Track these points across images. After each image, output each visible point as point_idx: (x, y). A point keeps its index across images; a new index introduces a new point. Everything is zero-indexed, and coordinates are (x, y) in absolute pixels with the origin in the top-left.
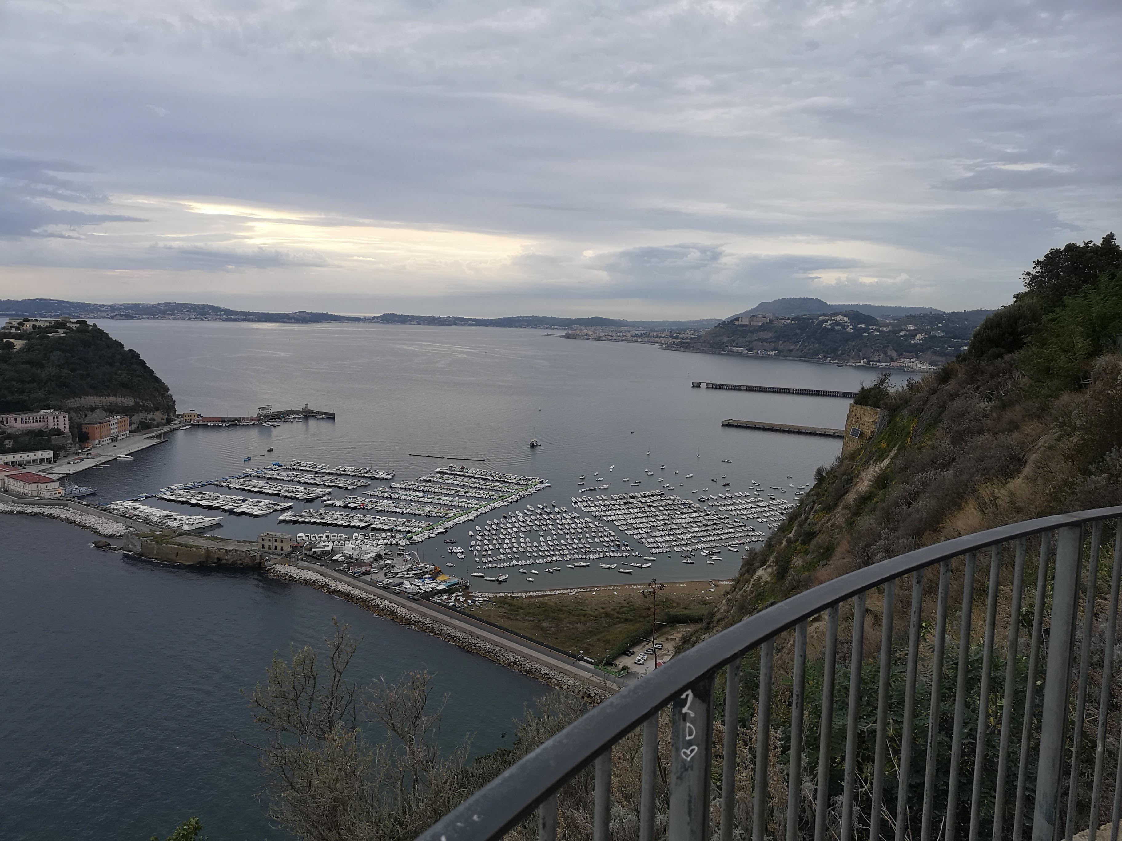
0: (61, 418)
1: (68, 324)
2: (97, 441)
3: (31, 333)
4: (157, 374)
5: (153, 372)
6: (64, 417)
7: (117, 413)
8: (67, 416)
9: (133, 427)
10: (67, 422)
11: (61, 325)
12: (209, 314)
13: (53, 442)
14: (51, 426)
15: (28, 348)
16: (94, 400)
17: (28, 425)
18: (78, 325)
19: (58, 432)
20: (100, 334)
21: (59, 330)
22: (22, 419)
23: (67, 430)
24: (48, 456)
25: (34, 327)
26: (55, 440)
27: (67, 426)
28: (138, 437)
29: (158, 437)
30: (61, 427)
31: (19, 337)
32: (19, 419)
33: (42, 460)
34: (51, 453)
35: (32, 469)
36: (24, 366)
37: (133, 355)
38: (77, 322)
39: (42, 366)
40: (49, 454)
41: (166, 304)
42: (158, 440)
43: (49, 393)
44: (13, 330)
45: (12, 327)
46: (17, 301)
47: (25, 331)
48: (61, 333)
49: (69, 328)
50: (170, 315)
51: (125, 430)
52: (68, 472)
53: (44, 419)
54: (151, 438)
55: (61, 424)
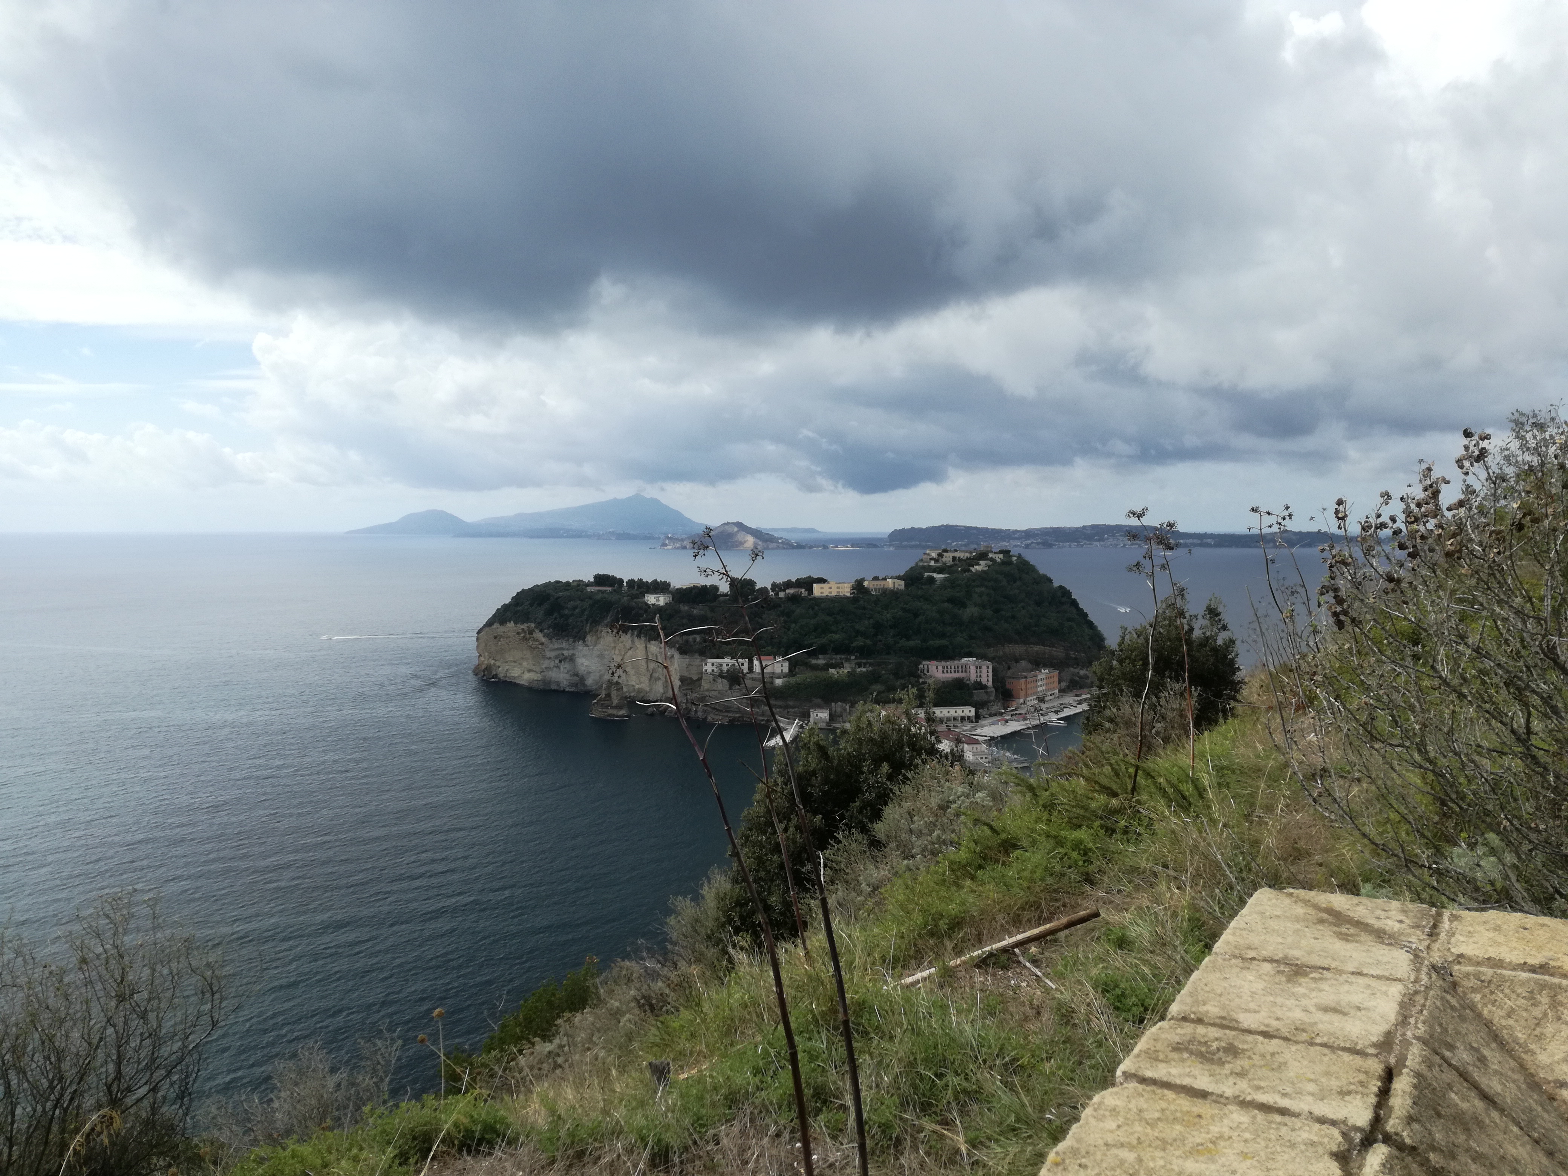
0: (984, 668)
1: (991, 555)
2: (1022, 701)
3: (951, 566)
4: (1091, 617)
5: (1086, 615)
6: (988, 667)
7: (1045, 666)
8: (991, 667)
9: (1064, 684)
10: (990, 675)
11: (983, 556)
13: (975, 698)
14: (973, 677)
15: (950, 583)
16: (1018, 649)
17: (949, 675)
18: (1001, 556)
19: (979, 686)
20: (1025, 567)
21: (981, 562)
22: (943, 668)
23: (990, 684)
24: (969, 714)
25: (954, 558)
26: (979, 695)
27: (990, 679)
28: (1069, 699)
30: (984, 680)
31: (940, 571)
32: (940, 668)
33: (963, 718)
34: (973, 710)
35: (956, 728)
36: (946, 605)
37: (1064, 592)
38: (1001, 552)
39: (964, 606)
40: (969, 711)
43: (971, 638)
44: (932, 563)
45: (930, 559)
47: (945, 564)
48: (981, 567)
49: (992, 559)
51: (1054, 689)
52: (992, 735)
53: (965, 668)
55: (984, 675)
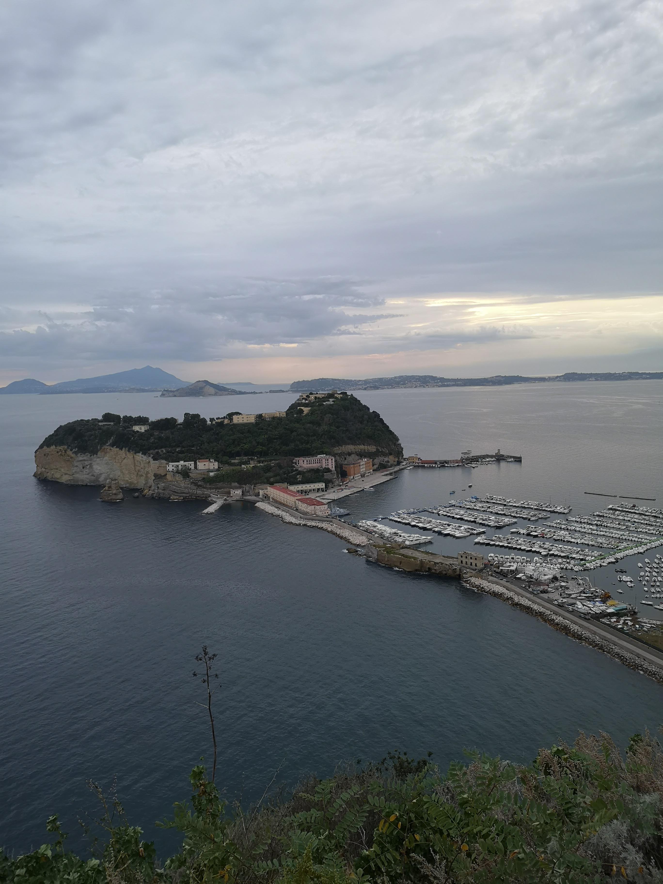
0: (330, 460)
1: (336, 395)
2: (352, 477)
3: (313, 403)
4: (391, 428)
5: (388, 427)
6: (332, 460)
7: (365, 457)
8: (334, 459)
9: (375, 467)
10: (334, 464)
11: (331, 396)
12: (429, 382)
13: (325, 477)
14: (324, 466)
15: (312, 413)
16: (350, 448)
17: (310, 465)
18: (341, 395)
19: (328, 470)
20: (355, 401)
21: (330, 400)
22: (307, 461)
23: (334, 469)
24: (322, 487)
25: (316, 398)
26: (327, 476)
27: (334, 466)
28: (378, 474)
29: (391, 474)
30: (330, 467)
31: (306, 405)
32: (305, 461)
33: (318, 489)
34: (324, 484)
35: (312, 496)
36: (309, 425)
37: (376, 415)
38: (341, 393)
39: (319, 425)
40: (322, 485)
41: (400, 377)
42: (391, 477)
43: (323, 443)
44: (304, 401)
45: (303, 399)
46: (308, 381)
47: (310, 401)
48: (331, 401)
49: (336, 398)
50: (403, 384)
51: (370, 469)
52: (334, 498)
53: (320, 462)
54: (386, 475)
55: (330, 464)
